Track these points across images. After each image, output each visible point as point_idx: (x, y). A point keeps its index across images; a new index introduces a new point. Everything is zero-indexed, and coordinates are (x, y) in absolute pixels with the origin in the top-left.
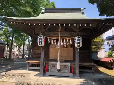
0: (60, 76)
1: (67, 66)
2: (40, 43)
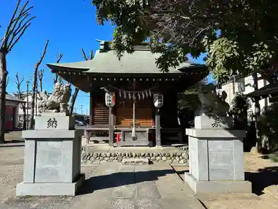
0: (136, 146)
2: (108, 102)
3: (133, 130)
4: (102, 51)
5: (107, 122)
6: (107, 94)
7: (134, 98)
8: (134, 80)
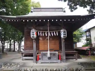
0: (50, 63)
1: (55, 55)
2: (33, 36)
8: (48, 20)
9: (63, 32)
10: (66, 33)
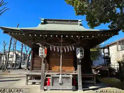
0: (62, 90)
2: (41, 54)
3: (60, 76)
4: (42, 24)
5: (40, 68)
6: (40, 48)
7: (61, 51)
8: (62, 36)
9: (79, 51)
10: (83, 53)
